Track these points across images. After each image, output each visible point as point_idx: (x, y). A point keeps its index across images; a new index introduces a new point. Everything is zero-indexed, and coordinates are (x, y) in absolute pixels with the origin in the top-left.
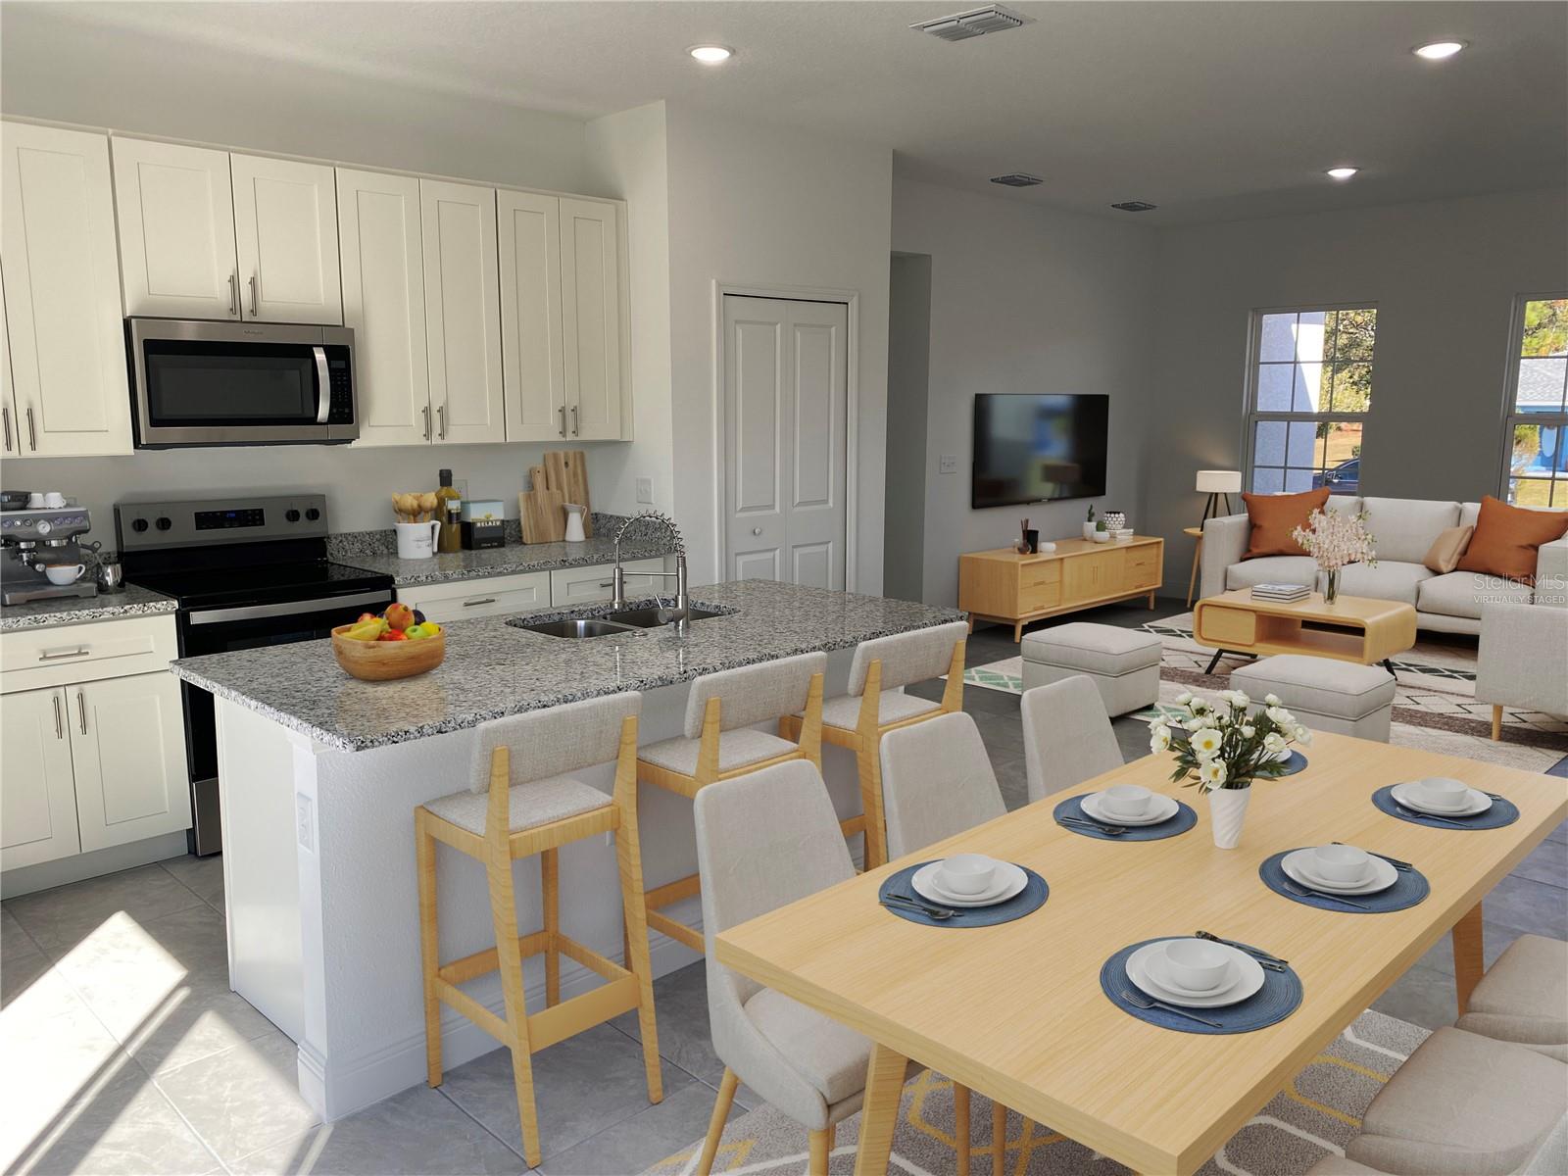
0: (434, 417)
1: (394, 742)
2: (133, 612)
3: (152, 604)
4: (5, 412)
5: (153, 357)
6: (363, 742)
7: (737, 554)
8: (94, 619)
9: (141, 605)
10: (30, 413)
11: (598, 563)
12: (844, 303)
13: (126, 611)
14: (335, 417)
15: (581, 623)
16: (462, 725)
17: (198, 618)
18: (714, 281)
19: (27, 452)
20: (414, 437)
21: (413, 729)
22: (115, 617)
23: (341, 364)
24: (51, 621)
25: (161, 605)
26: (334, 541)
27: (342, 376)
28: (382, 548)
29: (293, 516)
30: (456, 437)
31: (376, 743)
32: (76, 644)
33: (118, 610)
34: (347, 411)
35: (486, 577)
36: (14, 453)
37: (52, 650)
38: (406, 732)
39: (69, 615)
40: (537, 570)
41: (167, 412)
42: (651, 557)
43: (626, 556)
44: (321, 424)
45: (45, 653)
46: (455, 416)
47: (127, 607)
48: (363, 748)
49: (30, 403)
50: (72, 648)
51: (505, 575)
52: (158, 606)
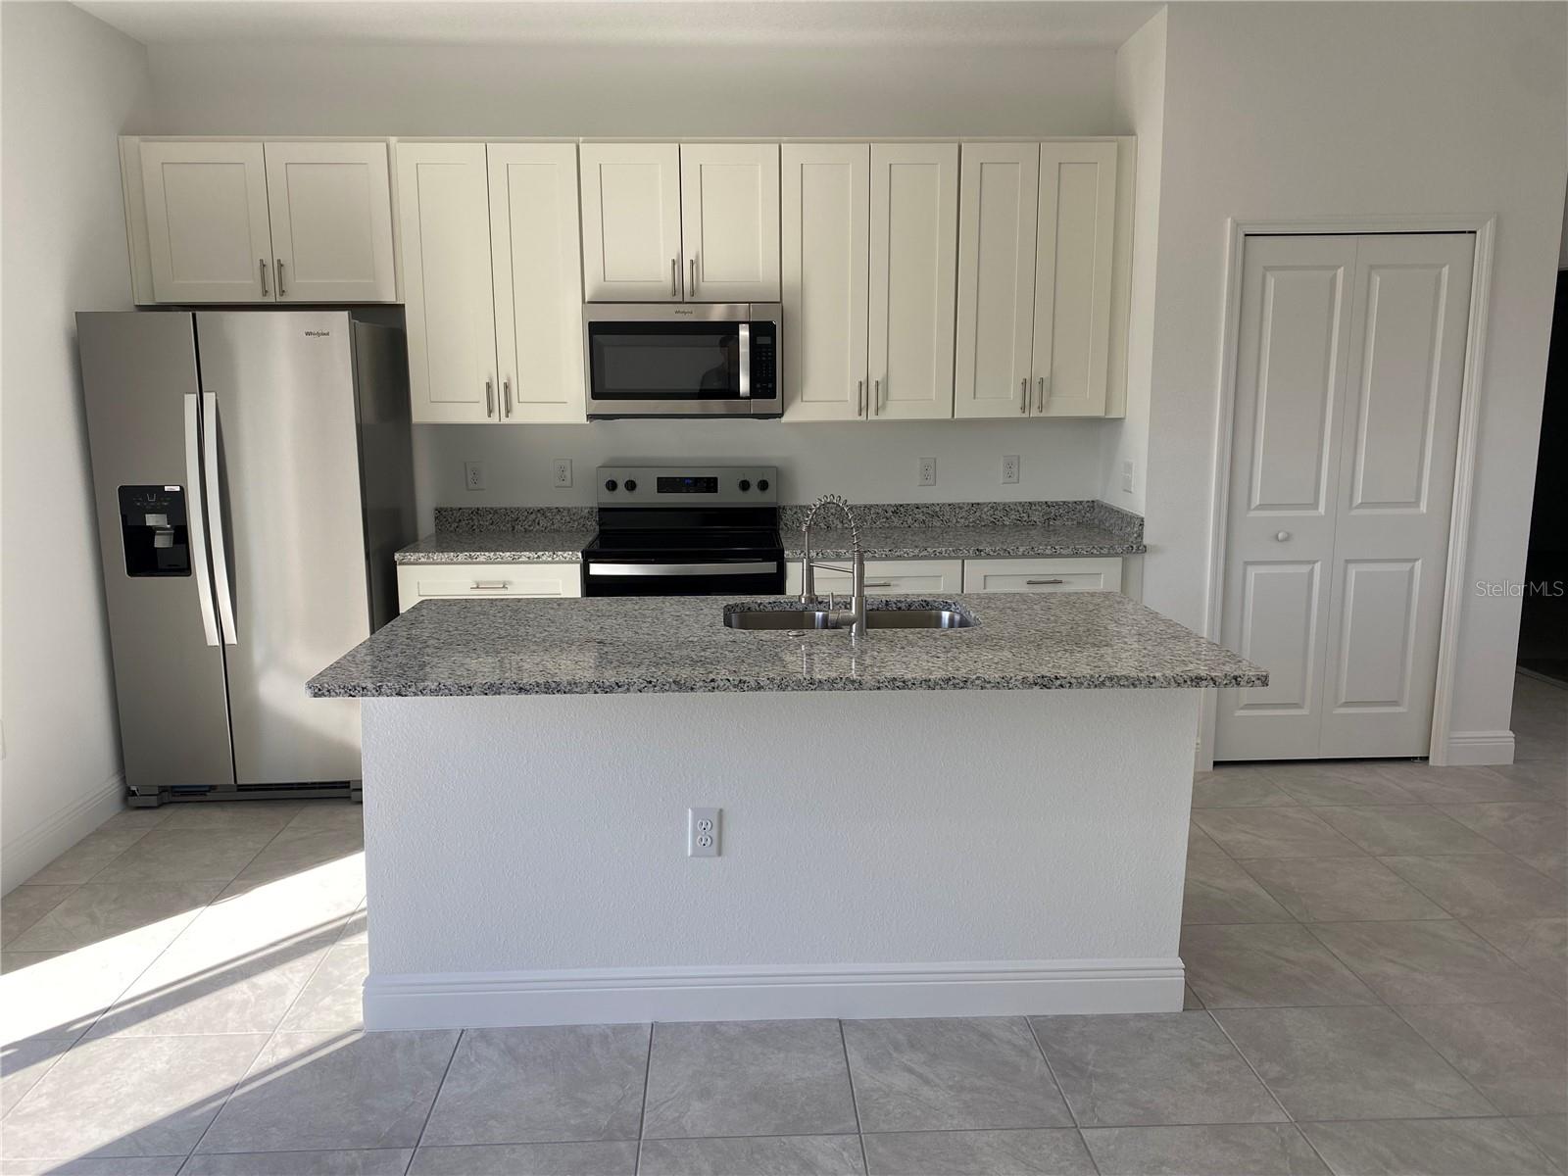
0: (870, 393)
1: (351, 695)
2: (544, 558)
3: (560, 553)
4: (489, 386)
5: (597, 337)
6: (320, 690)
7: (1247, 563)
8: (514, 562)
9: (551, 553)
10: (506, 386)
11: (1024, 556)
12: (1470, 232)
13: (539, 557)
14: (756, 392)
15: (819, 614)
16: (425, 692)
17: (597, 569)
18: (1229, 220)
19: (505, 420)
20: (849, 413)
21: (370, 686)
22: (530, 562)
23: (766, 340)
24: (482, 559)
25: (568, 554)
26: (789, 512)
27: (767, 352)
28: (837, 522)
29: (745, 486)
30: (894, 412)
31: (333, 693)
32: (501, 580)
33: (532, 555)
34: (770, 386)
35: (883, 559)
36: (494, 420)
37: (483, 583)
38: (363, 689)
39: (495, 555)
40: (944, 558)
41: (609, 386)
42: (1101, 555)
43: (1063, 552)
44: (742, 398)
45: (478, 584)
46: (895, 392)
47: (540, 553)
48: (320, 696)
49: (509, 380)
50: (499, 582)
51: (904, 559)
52: (565, 555)
